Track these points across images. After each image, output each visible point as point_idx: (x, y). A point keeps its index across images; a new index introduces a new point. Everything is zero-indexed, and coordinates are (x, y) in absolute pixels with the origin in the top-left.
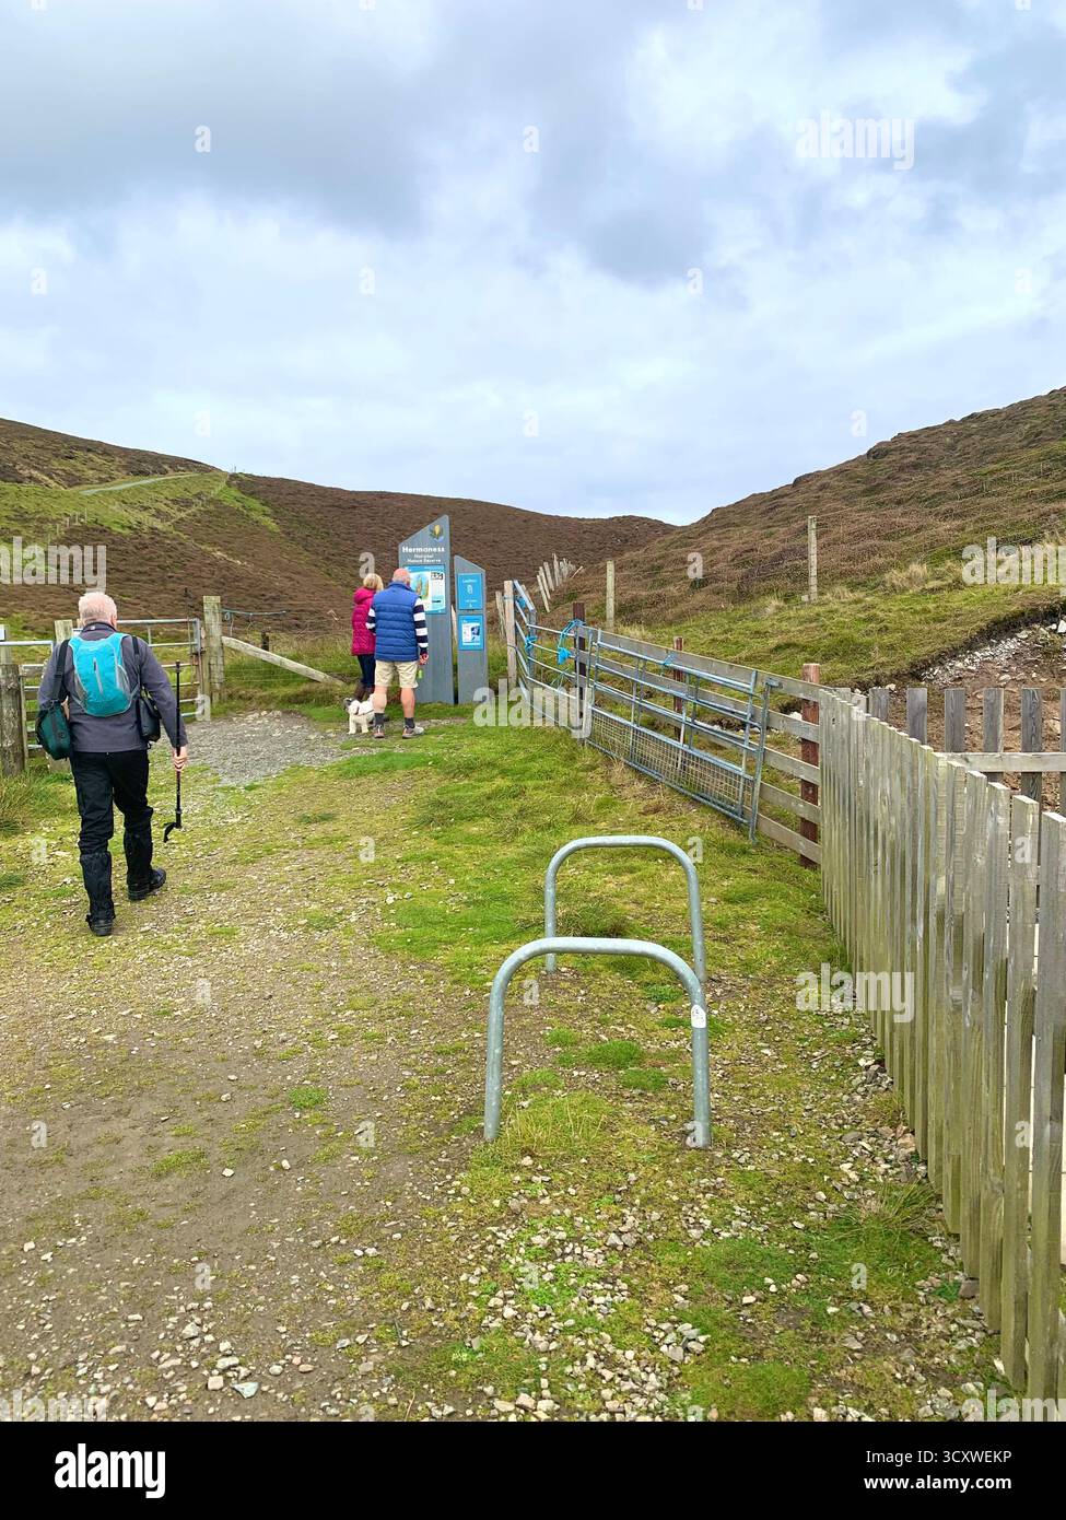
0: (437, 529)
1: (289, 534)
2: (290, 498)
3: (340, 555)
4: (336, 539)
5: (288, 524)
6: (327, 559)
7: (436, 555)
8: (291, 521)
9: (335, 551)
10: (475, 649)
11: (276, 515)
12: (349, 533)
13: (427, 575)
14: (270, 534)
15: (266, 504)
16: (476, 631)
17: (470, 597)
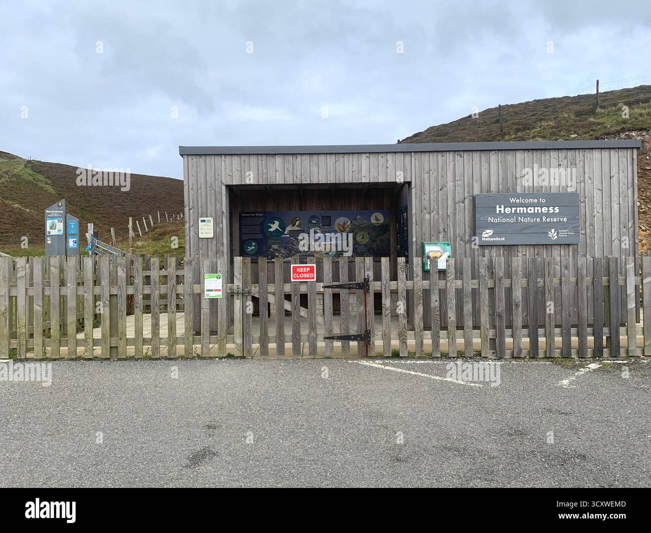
0: (60, 204)
1: (60, 194)
2: (63, 174)
3: (89, 206)
4: (89, 198)
5: (61, 189)
6: (82, 209)
7: (60, 214)
8: (62, 188)
9: (88, 204)
10: (73, 249)
11: (54, 184)
12: (97, 195)
13: (56, 221)
14: (50, 195)
15: (48, 177)
16: (75, 242)
17: (72, 229)
